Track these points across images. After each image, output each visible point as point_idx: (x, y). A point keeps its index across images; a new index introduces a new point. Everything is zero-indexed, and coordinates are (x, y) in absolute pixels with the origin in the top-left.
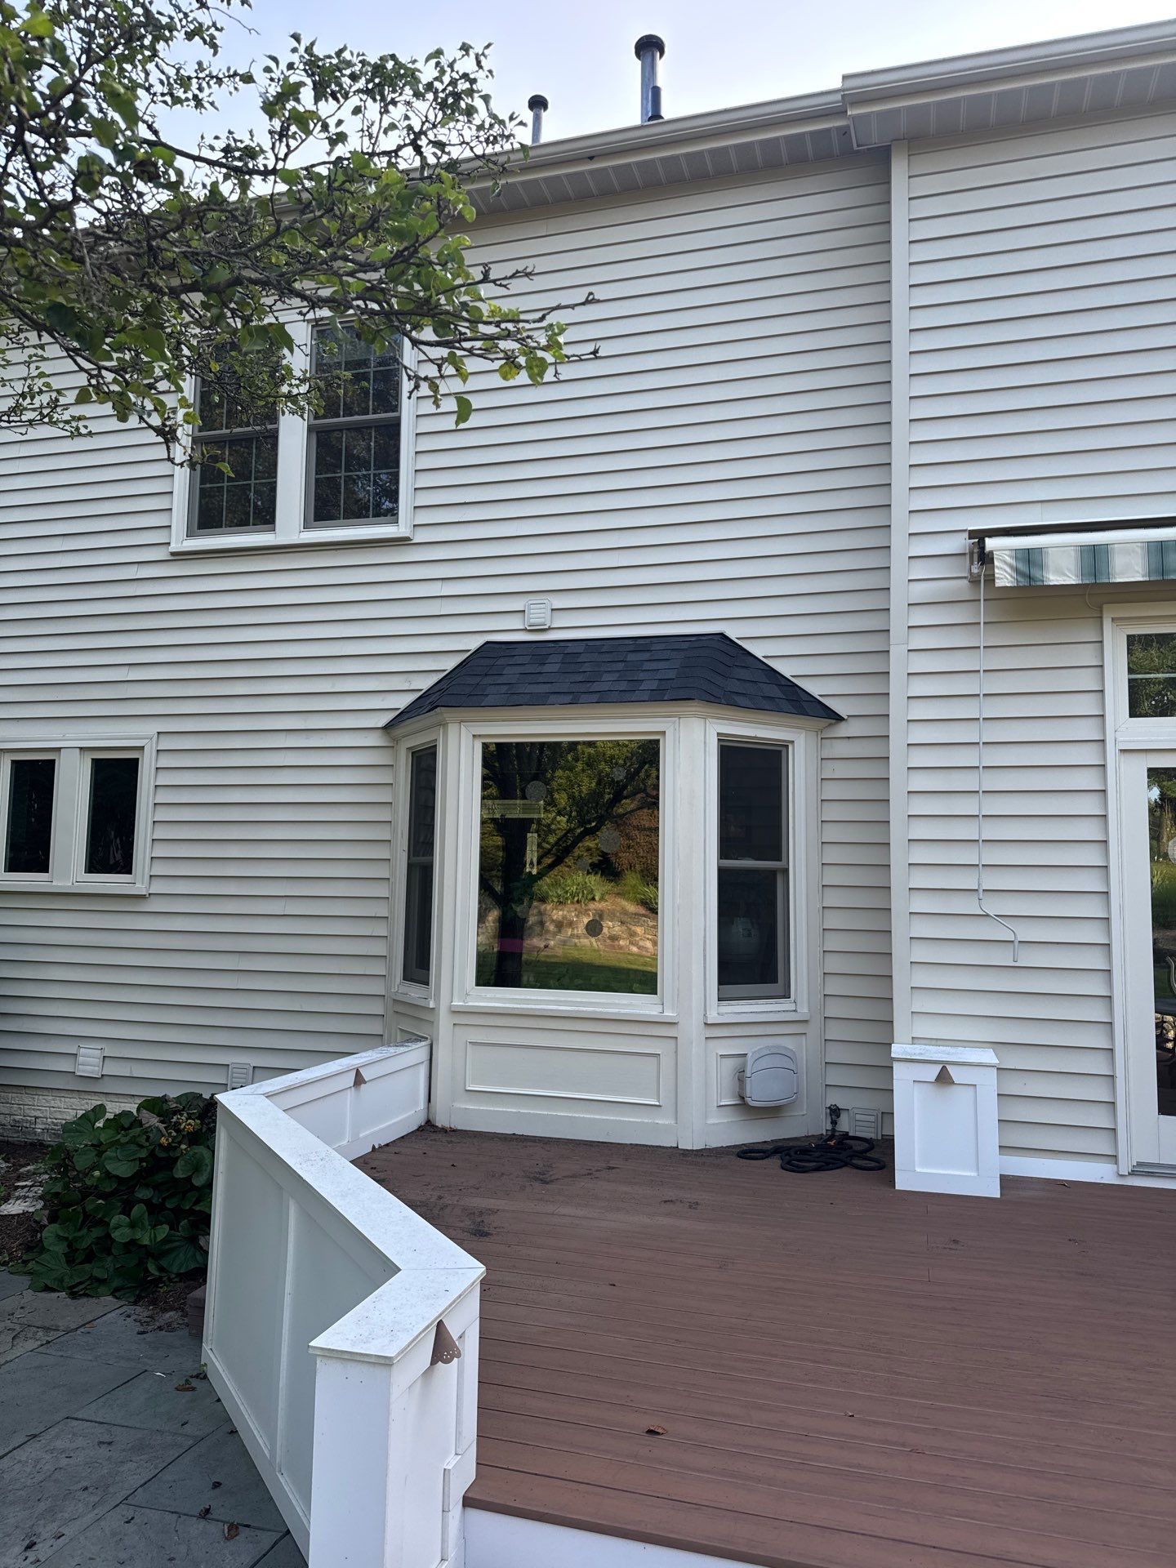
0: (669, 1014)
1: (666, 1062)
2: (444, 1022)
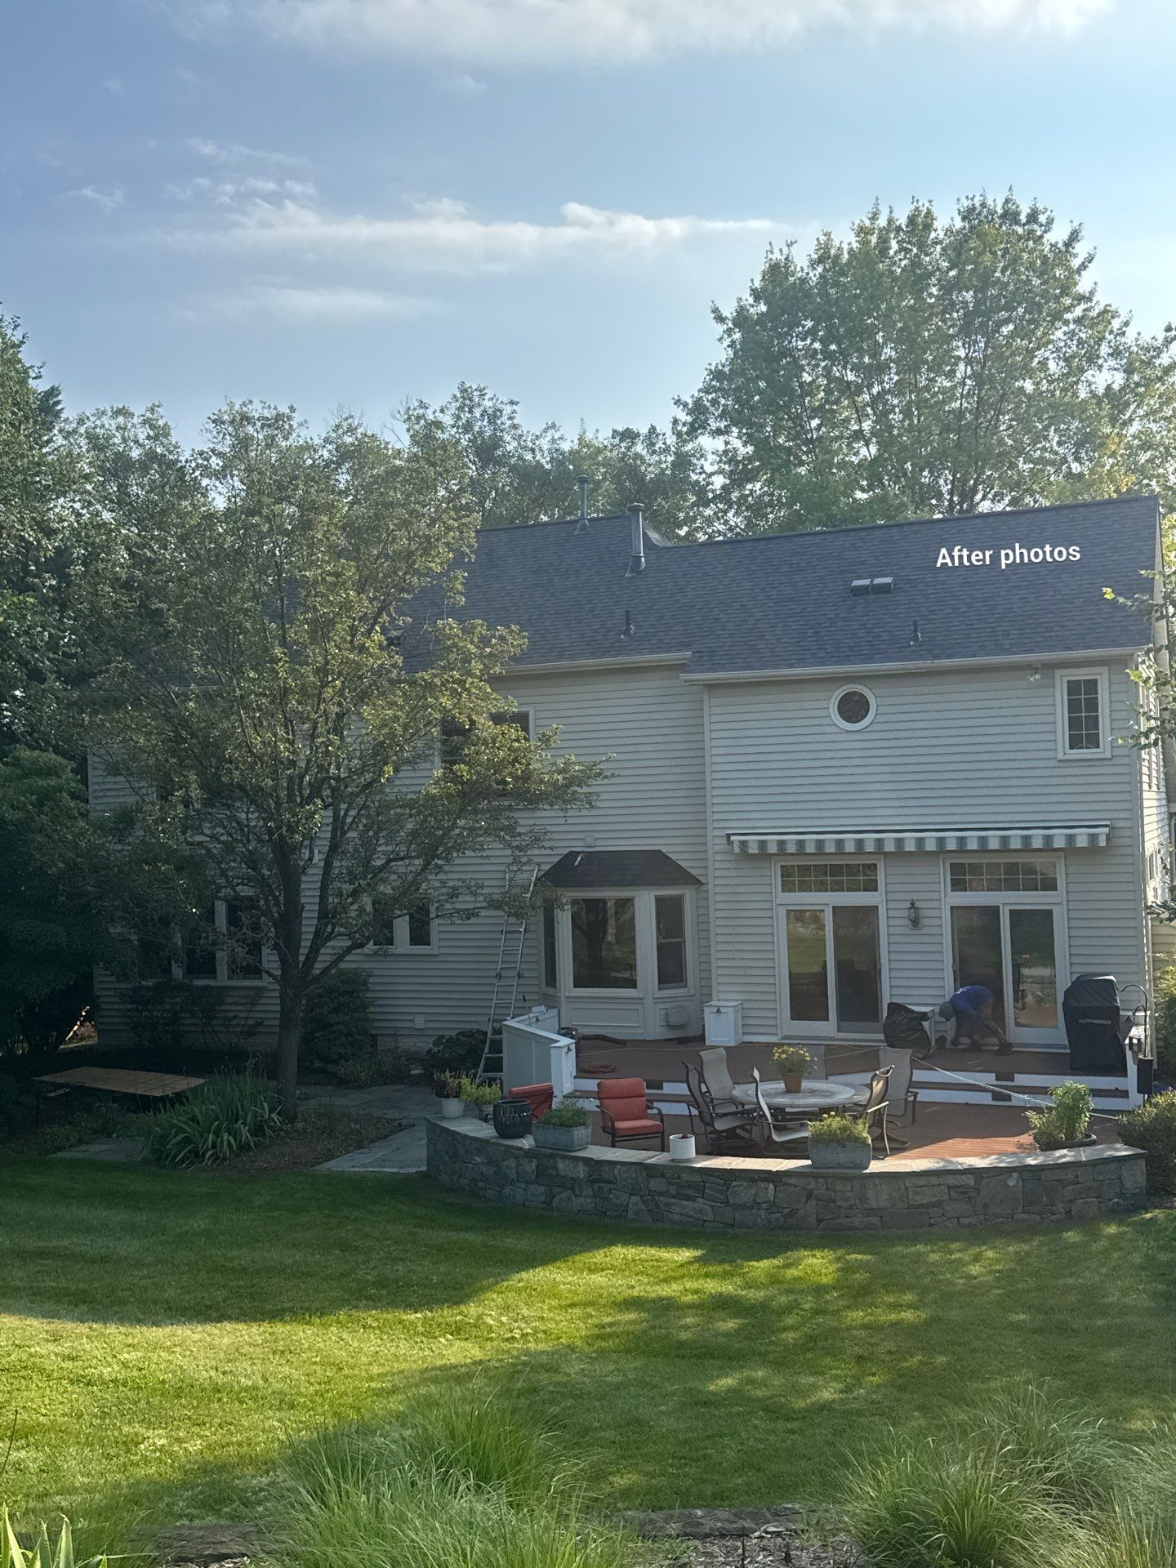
0: (641, 995)
1: (640, 1012)
2: (563, 1001)
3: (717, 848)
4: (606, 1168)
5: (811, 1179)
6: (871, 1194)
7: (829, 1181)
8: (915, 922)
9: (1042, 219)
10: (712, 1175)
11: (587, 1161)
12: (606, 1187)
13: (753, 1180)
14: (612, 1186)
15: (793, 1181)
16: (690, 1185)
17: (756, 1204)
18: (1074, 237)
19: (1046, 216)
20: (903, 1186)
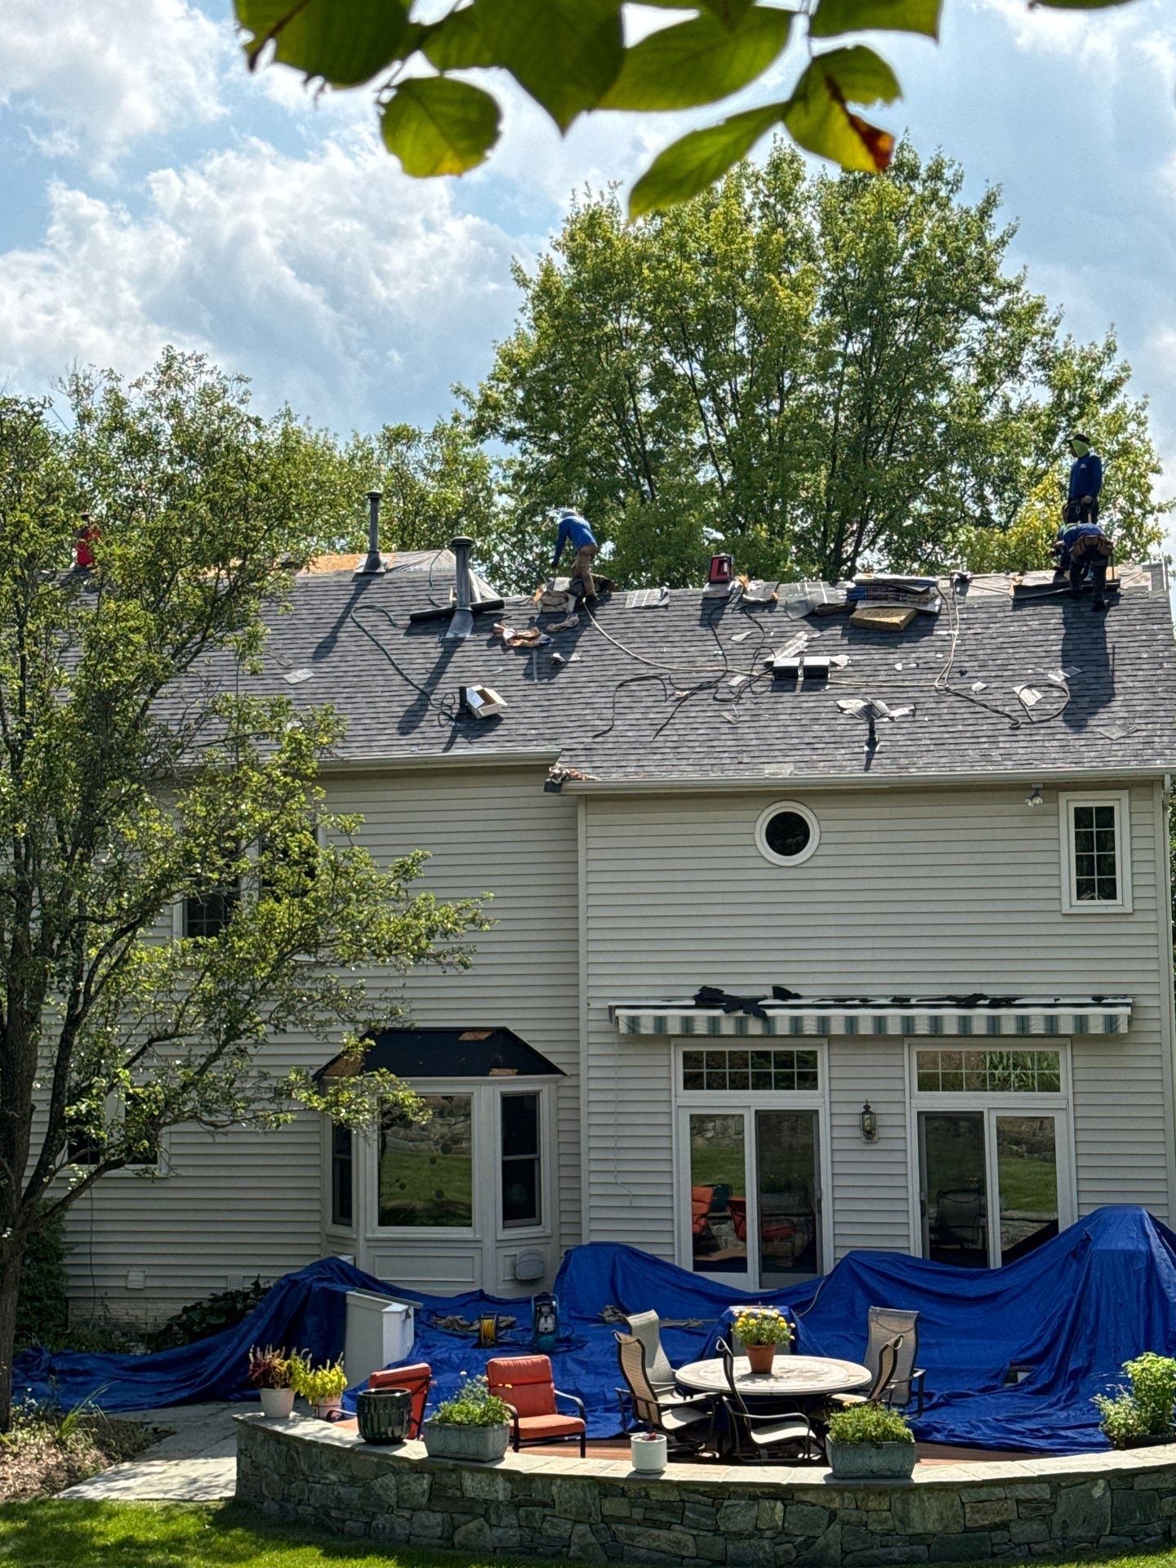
0: (478, 1236)
1: (477, 1260)
2: (362, 1244)
3: (593, 1026)
4: (539, 1484)
5: (834, 1495)
6: (915, 1514)
7: (860, 1496)
8: (869, 1134)
9: (948, 174)
10: (696, 1492)
11: (511, 1476)
12: (538, 1512)
13: (754, 1498)
14: (547, 1511)
15: (810, 1497)
16: (664, 1506)
17: (758, 1532)
18: (990, 202)
19: (952, 171)
20: (957, 1502)
